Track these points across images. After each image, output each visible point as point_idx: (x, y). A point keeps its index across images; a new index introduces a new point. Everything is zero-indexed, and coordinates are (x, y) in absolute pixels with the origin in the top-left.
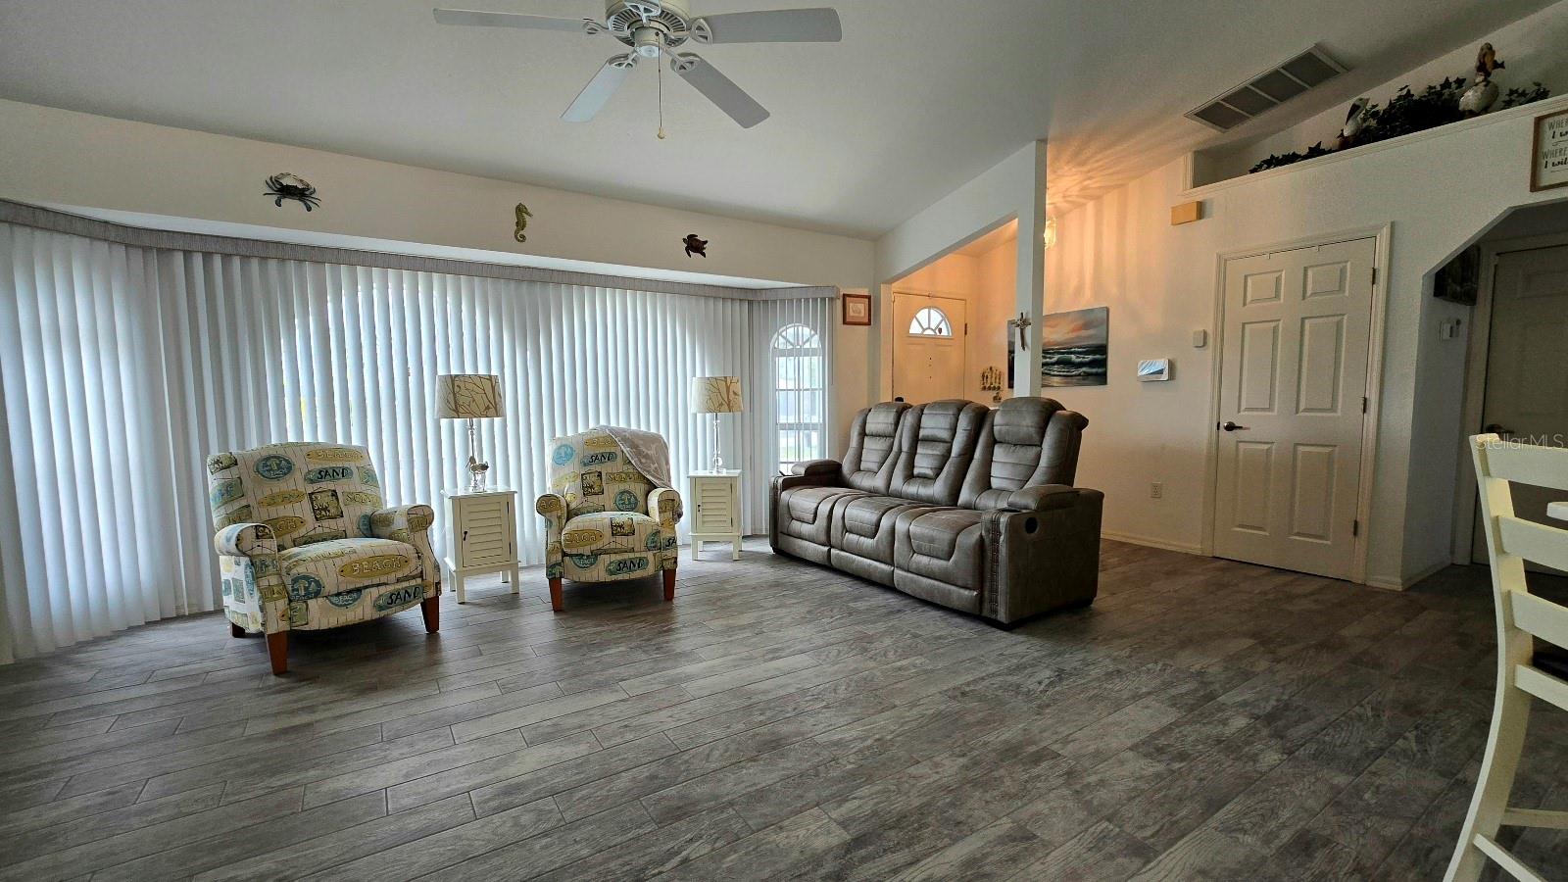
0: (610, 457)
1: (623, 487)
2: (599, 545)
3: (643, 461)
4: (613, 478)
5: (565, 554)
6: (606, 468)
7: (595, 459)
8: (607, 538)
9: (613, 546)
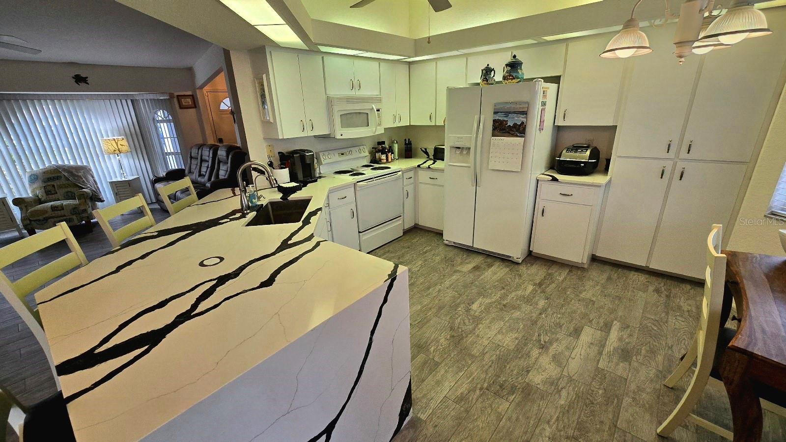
0: (58, 178)
1: (66, 190)
2: (47, 215)
3: (76, 178)
4: (60, 187)
5: (30, 220)
6: (56, 183)
7: (49, 179)
8: (50, 213)
9: (53, 215)
